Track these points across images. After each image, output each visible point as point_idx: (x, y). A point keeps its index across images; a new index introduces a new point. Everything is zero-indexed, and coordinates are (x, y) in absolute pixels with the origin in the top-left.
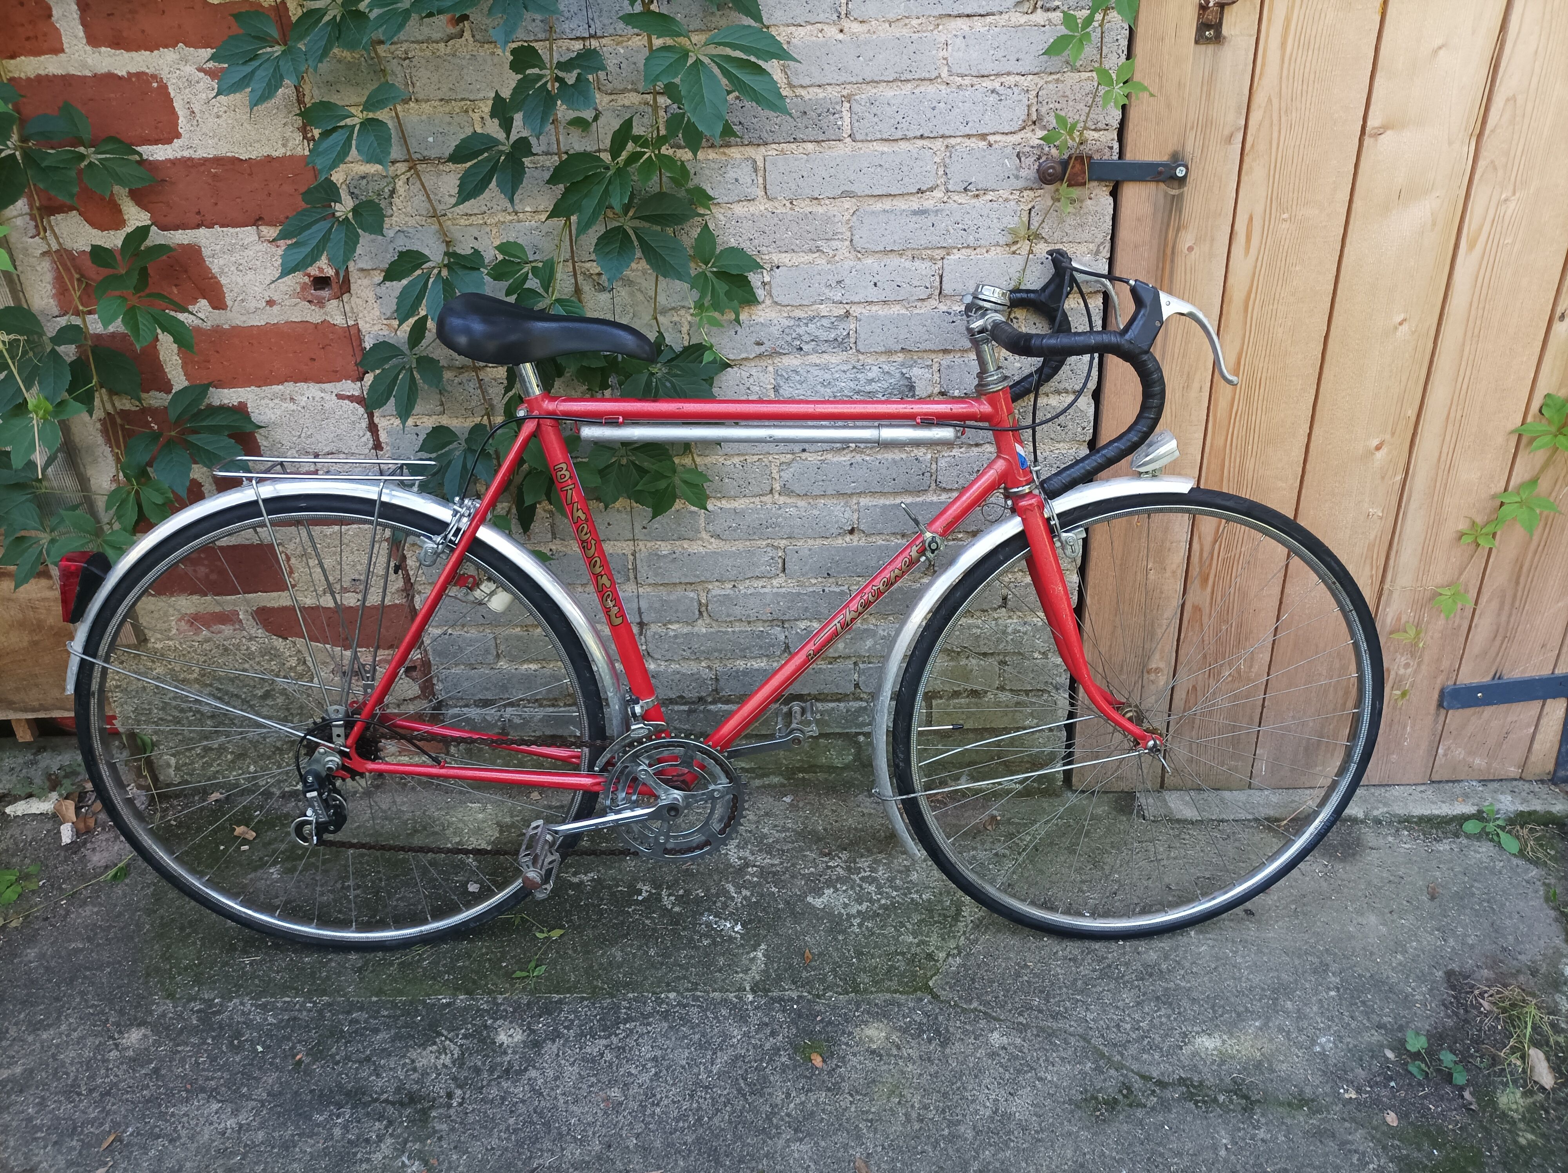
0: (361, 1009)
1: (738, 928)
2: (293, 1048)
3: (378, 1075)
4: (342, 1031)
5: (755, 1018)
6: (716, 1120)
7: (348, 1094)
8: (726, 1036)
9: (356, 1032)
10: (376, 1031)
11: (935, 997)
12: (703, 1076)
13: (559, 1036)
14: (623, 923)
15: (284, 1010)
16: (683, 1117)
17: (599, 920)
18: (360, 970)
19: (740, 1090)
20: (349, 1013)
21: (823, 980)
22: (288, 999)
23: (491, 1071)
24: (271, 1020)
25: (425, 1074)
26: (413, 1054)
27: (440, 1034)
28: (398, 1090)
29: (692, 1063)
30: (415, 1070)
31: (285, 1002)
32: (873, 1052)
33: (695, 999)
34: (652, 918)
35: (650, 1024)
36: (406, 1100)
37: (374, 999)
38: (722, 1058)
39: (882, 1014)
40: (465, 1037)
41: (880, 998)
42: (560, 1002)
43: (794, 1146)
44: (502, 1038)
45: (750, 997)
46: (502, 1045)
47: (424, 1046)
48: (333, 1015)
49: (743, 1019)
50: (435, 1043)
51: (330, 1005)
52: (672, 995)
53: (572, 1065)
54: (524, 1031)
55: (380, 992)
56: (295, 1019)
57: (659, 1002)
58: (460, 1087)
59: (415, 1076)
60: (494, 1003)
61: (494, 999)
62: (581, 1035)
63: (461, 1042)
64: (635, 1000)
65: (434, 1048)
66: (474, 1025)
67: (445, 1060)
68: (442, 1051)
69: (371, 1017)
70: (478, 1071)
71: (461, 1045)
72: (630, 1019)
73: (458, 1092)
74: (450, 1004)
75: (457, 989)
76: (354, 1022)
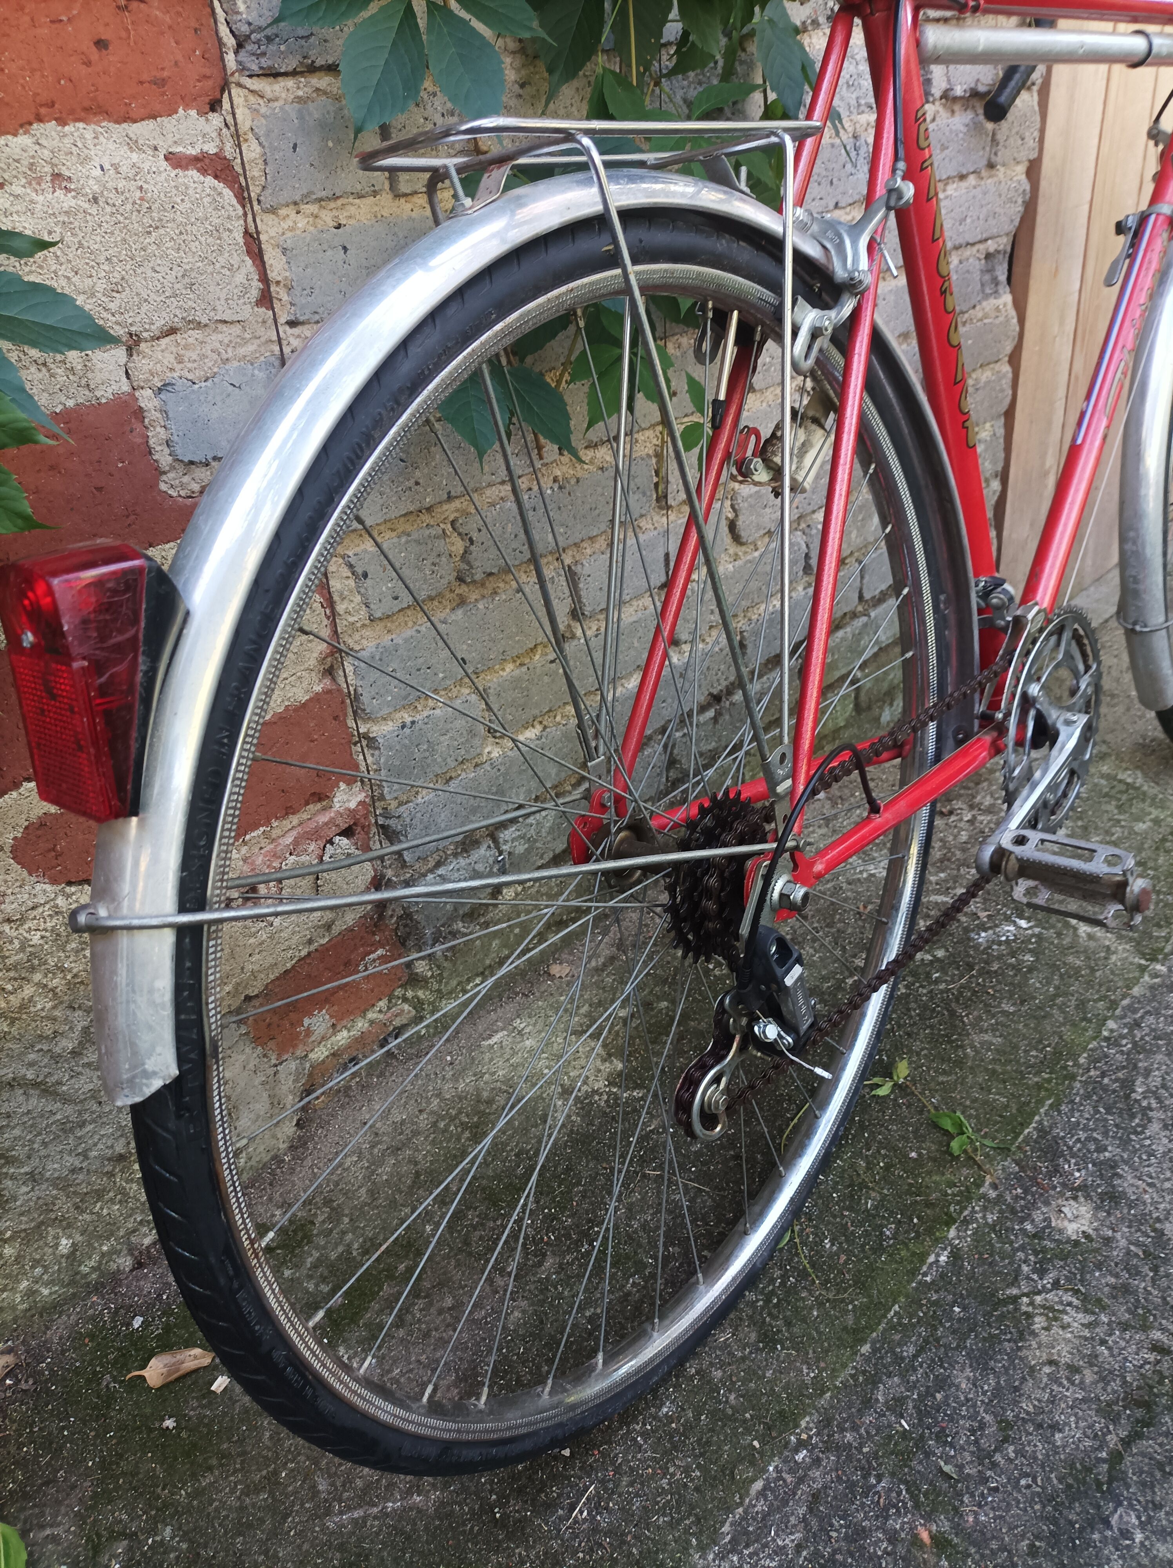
0: (874, 1381)
1: (1023, 923)
2: (893, 1537)
3: (1055, 1427)
4: (904, 1434)
7: (1074, 1494)
9: (921, 1414)
10: (942, 1383)
13: (1113, 1165)
14: (924, 1007)
18: (769, 1340)
20: (868, 1403)
22: (758, 1485)
23: (1135, 1272)
24: (789, 1541)
25: (1092, 1360)
26: (1034, 1355)
27: (1015, 1299)
28: (1108, 1412)
30: (1073, 1369)
31: (762, 1494)
33: (1131, 1009)
34: (939, 980)
35: (1149, 1070)
36: (1140, 1413)
37: (866, 1349)
40: (1042, 1273)
42: (1042, 1132)
44: (1072, 1229)
45: (1161, 967)
46: (1087, 1236)
47: (1024, 1333)
48: (855, 1428)
50: (1029, 1316)
51: (826, 1423)
52: (1111, 1024)
54: (1075, 1198)
55: (857, 1336)
56: (816, 1497)
57: (1113, 1042)
58: (1145, 1328)
59: (1089, 1376)
60: (989, 1204)
61: (984, 1196)
62: (1125, 1143)
63: (1047, 1281)
64: (1094, 1060)
65: (1039, 1322)
66: (1022, 1248)
67: (1076, 1319)
68: (1053, 1314)
69: (903, 1376)
70: (1126, 1290)
71: (1056, 1285)
72: (1128, 1085)
73: (1156, 1335)
74: (956, 1255)
75: (930, 1231)
76: (897, 1406)
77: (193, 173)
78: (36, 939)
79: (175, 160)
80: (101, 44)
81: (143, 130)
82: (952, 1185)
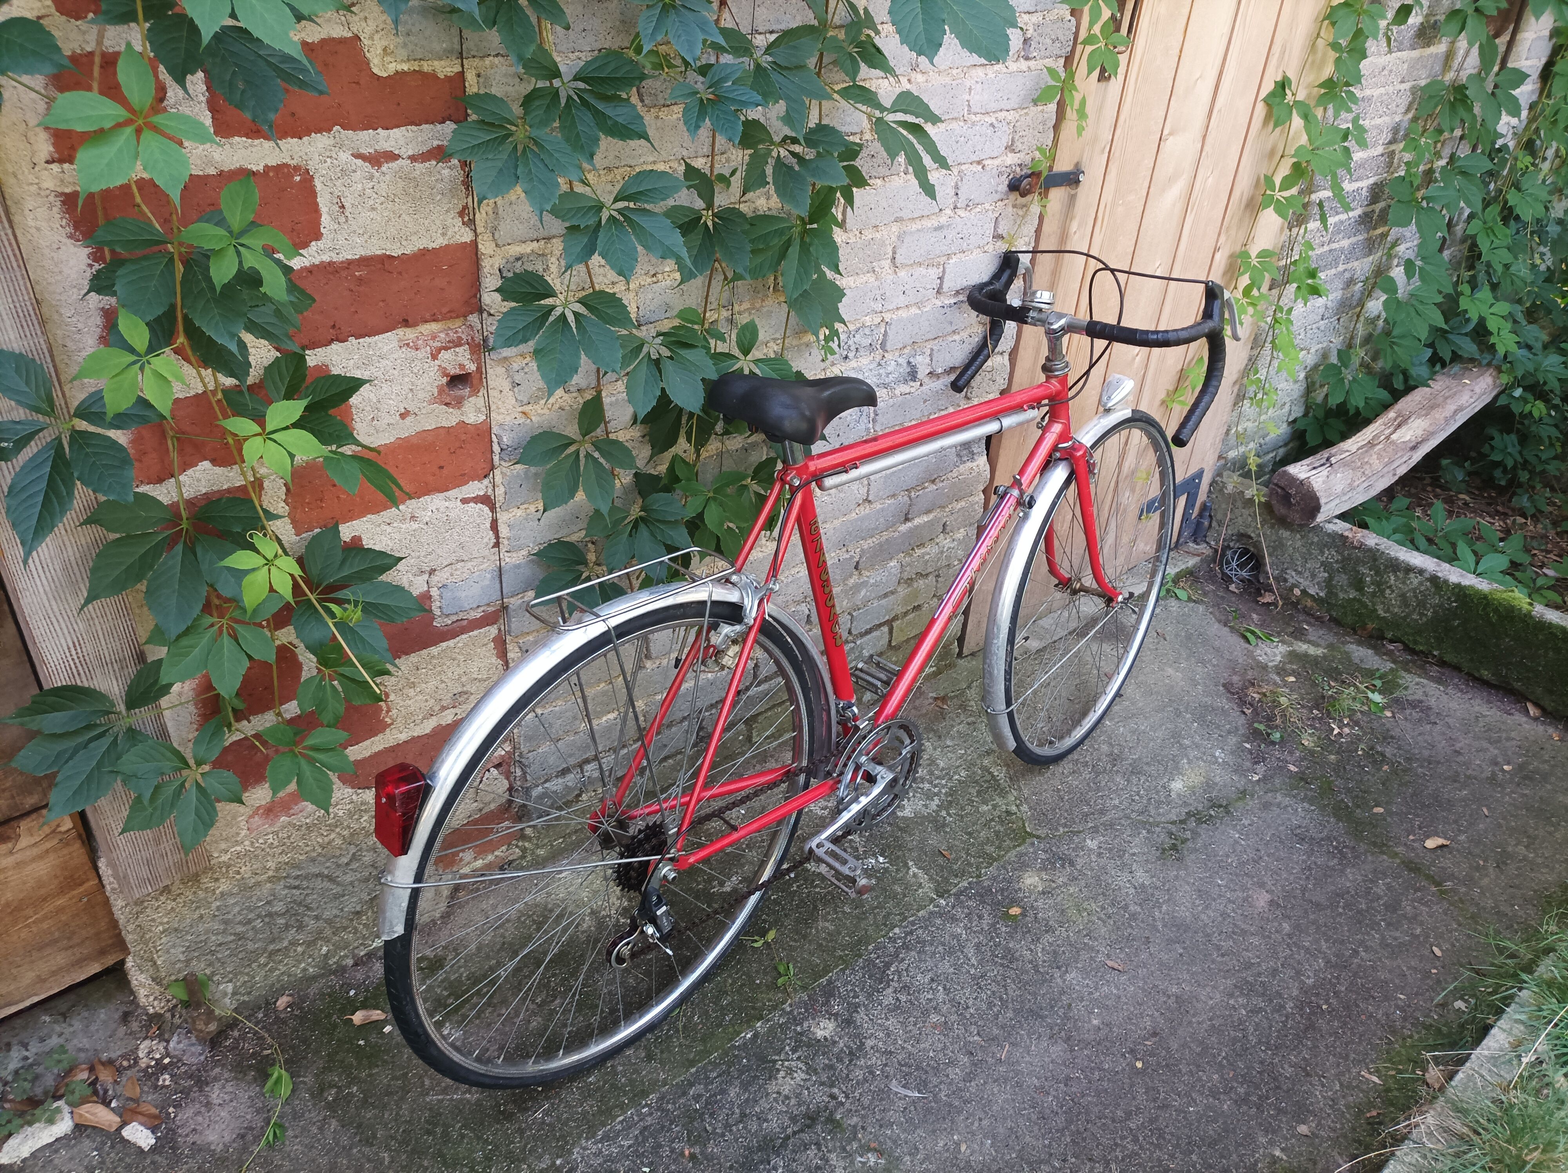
0: (691, 1085)
1: (881, 859)
2: (672, 1151)
4: (696, 1110)
5: (959, 913)
6: (1010, 992)
7: (760, 1149)
8: (957, 937)
9: (707, 1103)
10: (723, 1092)
11: (1038, 837)
12: (972, 971)
13: (857, 1006)
14: (802, 901)
15: (627, 1128)
16: (991, 1005)
17: (782, 909)
18: (650, 1057)
19: (1002, 965)
20: (684, 1094)
21: (970, 865)
23: (840, 1060)
24: (626, 1143)
25: (798, 1096)
26: (772, 1087)
27: (775, 1061)
28: (794, 1119)
29: (958, 968)
30: (787, 1097)
31: (621, 1122)
32: (1044, 893)
33: (913, 923)
34: (817, 886)
35: (903, 960)
36: (808, 1122)
37: (693, 1070)
38: (970, 951)
39: (1023, 866)
40: (794, 1051)
41: (1012, 855)
42: (830, 982)
43: (1068, 977)
44: (820, 1034)
45: (943, 902)
46: (825, 1038)
47: (772, 1077)
48: (674, 1103)
49: (954, 919)
50: (778, 1070)
51: (661, 1098)
52: (897, 930)
53: (887, 1019)
54: (829, 1019)
55: (692, 1063)
56: (645, 1128)
57: (893, 940)
58: (832, 1086)
59: (793, 1102)
60: (784, 1014)
61: (783, 1009)
62: (870, 996)
63: (795, 1056)
64: (877, 948)
65: (782, 1074)
66: (791, 1038)
67: (800, 1076)
68: (790, 1071)
69: (706, 1085)
70: (831, 1067)
71: (799, 1058)
72: (888, 965)
73: (835, 1090)
74: (756, 1036)
75: (748, 1022)
76: (697, 1098)
77: (472, 505)
78: (341, 813)
79: (465, 501)
80: (441, 467)
81: (452, 493)
82: (770, 1000)
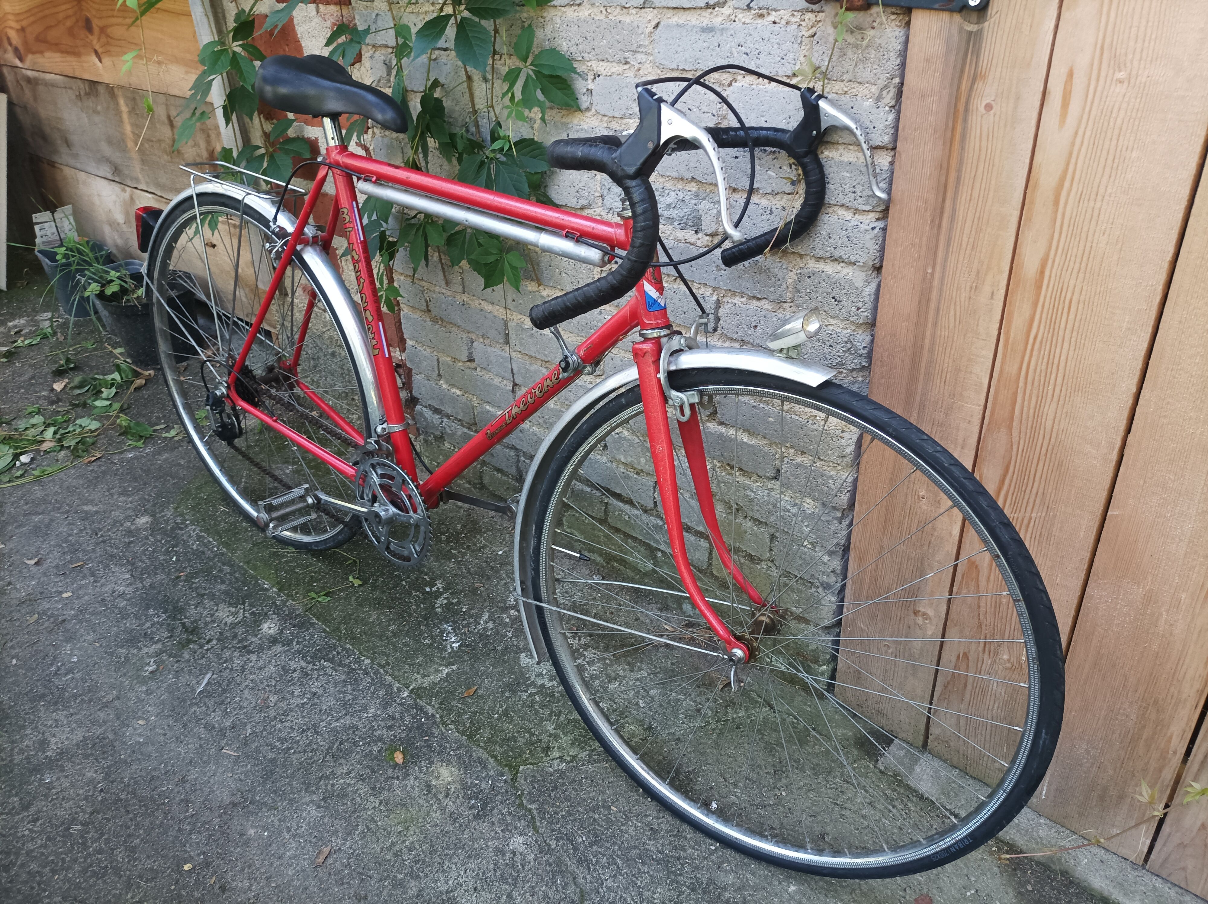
0: (231, 566)
1: (456, 645)
2: (185, 567)
3: (196, 607)
4: (212, 572)
5: (394, 709)
6: (296, 756)
7: (175, 608)
8: (365, 709)
9: (216, 577)
10: (223, 582)
11: (514, 779)
12: (323, 724)
13: (289, 644)
14: (400, 599)
15: (205, 545)
16: (282, 740)
17: (391, 589)
19: (330, 748)
20: (225, 564)
21: (459, 715)
22: (211, 540)
23: (240, 641)
24: (195, 546)
25: (214, 621)
26: (222, 606)
27: (244, 604)
28: (194, 621)
29: (329, 712)
30: (212, 616)
31: (209, 541)
32: (429, 786)
33: (377, 673)
34: (418, 606)
35: (336, 671)
36: (190, 630)
37: (242, 564)
38: (347, 721)
39: (466, 766)
40: (251, 614)
41: (479, 753)
42: (312, 625)
43: (312, 809)
44: (265, 626)
45: (406, 694)
46: (261, 630)
47: (230, 605)
48: (218, 561)
49: (385, 705)
50: (236, 607)
51: (223, 555)
52: (367, 661)
53: (275, 666)
54: (278, 630)
55: (248, 562)
56: (203, 552)
57: (358, 661)
58: (219, 640)
59: (208, 619)
60: (284, 603)
61: (287, 601)
62: (299, 652)
63: (247, 615)
64: (347, 651)
65: (233, 610)
66: (262, 609)
67: (230, 620)
68: (234, 614)
69: (230, 573)
70: (235, 636)
71: (244, 617)
72: (331, 661)
73: (215, 642)
74: (266, 589)
75: (278, 584)
76: (221, 571)
82: (297, 592)
